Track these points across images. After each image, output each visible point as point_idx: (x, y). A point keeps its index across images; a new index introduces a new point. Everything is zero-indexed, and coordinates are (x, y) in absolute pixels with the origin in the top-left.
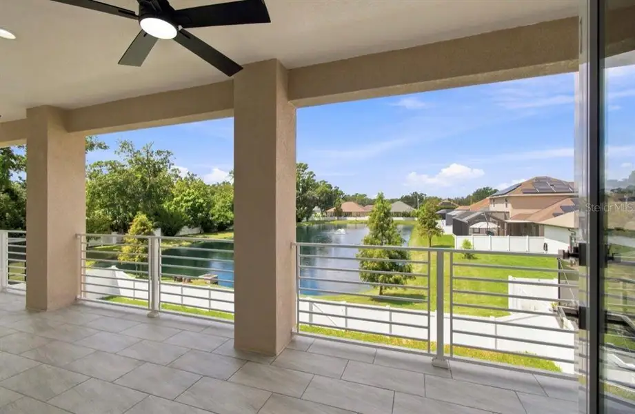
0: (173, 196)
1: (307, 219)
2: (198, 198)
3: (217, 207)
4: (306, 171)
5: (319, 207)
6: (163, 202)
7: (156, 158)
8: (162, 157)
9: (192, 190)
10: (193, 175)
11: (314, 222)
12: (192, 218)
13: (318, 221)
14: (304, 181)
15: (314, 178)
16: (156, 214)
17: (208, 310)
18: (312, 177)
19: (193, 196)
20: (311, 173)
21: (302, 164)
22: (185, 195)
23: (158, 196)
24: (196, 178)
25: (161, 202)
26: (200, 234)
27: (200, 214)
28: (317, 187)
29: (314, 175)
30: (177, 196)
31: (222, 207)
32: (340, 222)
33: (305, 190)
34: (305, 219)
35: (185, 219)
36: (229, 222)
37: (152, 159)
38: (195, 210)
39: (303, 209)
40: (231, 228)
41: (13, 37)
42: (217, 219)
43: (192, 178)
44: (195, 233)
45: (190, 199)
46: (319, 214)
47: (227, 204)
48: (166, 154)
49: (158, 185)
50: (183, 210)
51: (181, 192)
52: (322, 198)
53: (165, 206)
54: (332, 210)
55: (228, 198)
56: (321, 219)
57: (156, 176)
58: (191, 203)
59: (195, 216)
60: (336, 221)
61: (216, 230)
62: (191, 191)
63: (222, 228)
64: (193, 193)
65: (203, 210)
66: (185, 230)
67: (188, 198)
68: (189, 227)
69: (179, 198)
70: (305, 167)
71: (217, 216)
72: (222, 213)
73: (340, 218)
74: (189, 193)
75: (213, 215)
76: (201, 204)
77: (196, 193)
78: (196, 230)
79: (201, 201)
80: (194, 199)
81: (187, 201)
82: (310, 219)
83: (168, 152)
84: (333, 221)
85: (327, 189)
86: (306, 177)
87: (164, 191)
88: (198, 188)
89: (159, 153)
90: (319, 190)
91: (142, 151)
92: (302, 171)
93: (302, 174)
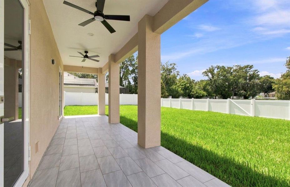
0: (177, 84)
4: (252, 69)
7: (170, 67)
8: (172, 66)
10: (185, 75)
12: (184, 93)
14: (250, 75)
15: (259, 73)
18: (257, 73)
20: (256, 71)
21: (249, 65)
22: (181, 83)
23: (171, 83)
27: (187, 91)
31: (199, 89)
35: (181, 93)
36: (201, 95)
37: (168, 68)
38: (185, 89)
46: (264, 95)
47: (201, 87)
49: (171, 79)
50: (180, 89)
53: (173, 88)
56: (264, 98)
58: (184, 86)
62: (184, 81)
64: (185, 82)
65: (189, 89)
67: (183, 84)
68: (183, 97)
69: (179, 84)
70: (251, 67)
71: (195, 93)
72: (198, 91)
74: (183, 82)
75: (193, 92)
76: (188, 87)
79: (188, 85)
80: (185, 85)
81: (182, 85)
83: (174, 64)
86: (252, 73)
87: (173, 81)
90: (262, 80)
91: (165, 65)
92: (249, 70)
93: (249, 72)
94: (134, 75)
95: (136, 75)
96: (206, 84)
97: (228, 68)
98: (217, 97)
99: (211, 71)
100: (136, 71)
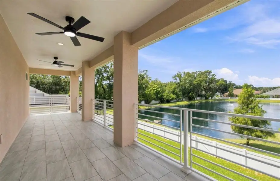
0: (149, 88)
1: (212, 98)
2: (158, 88)
3: (166, 92)
4: (211, 74)
5: (219, 92)
6: (146, 90)
7: (143, 73)
8: (145, 73)
9: (156, 85)
10: (157, 79)
11: (215, 100)
12: (156, 97)
13: (218, 99)
14: (209, 79)
15: (216, 77)
16: (143, 95)
17: (153, 134)
18: (215, 77)
19: (156, 88)
20: (214, 75)
21: (208, 71)
22: (154, 88)
23: (144, 88)
24: (157, 80)
25: (144, 90)
26: (159, 103)
27: (159, 95)
28: (217, 82)
29: (216, 76)
30: (151, 88)
31: (169, 92)
32: (232, 100)
33: (210, 84)
34: (211, 98)
35: (153, 97)
36: (171, 99)
37: (141, 74)
38: (157, 93)
39: (209, 93)
40: (172, 101)
41: (62, 45)
42: (166, 97)
43: (156, 80)
44: (157, 103)
45: (155, 89)
46: (219, 95)
47: (171, 91)
48: (146, 71)
49: (144, 84)
50: (152, 93)
51: (152, 86)
52: (221, 88)
53: (146, 92)
54: (227, 94)
55: (171, 88)
56: (220, 98)
57: (143, 80)
58: (156, 91)
59: (157, 96)
60: (230, 100)
61: (165, 102)
63: (168, 101)
64: (156, 86)
65: (160, 94)
66: (153, 102)
68: (155, 101)
69: (151, 89)
70: (210, 72)
71: (166, 96)
72: (168, 95)
73: (232, 98)
74: (155, 87)
75: (164, 96)
76: (159, 91)
77: (157, 87)
78: (157, 102)
79: (159, 90)
80: (157, 89)
81: (154, 90)
82: (213, 98)
83: (147, 71)
84: (228, 99)
85: (224, 83)
86: (211, 77)
87: (145, 86)
88: (158, 85)
89: (143, 71)
90: (218, 83)
92: (208, 74)
93: (209, 76)
94: (108, 82)
95: (110, 82)
96: (175, 88)
97: (193, 73)
98: (184, 99)
99: (179, 76)
100: (110, 78)
